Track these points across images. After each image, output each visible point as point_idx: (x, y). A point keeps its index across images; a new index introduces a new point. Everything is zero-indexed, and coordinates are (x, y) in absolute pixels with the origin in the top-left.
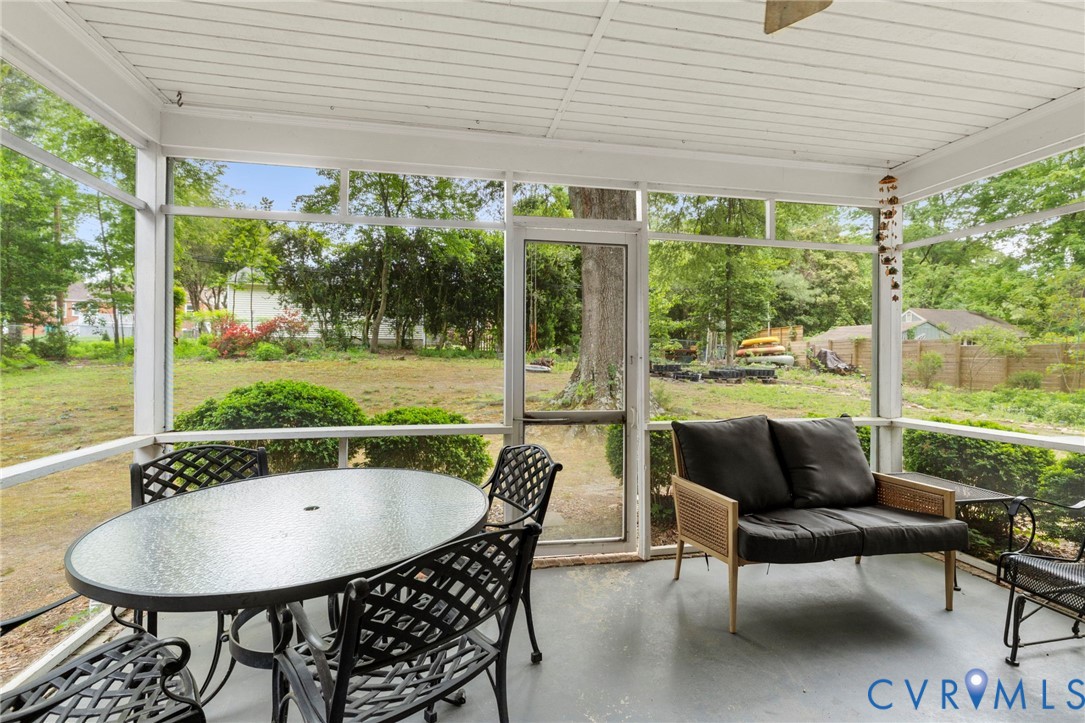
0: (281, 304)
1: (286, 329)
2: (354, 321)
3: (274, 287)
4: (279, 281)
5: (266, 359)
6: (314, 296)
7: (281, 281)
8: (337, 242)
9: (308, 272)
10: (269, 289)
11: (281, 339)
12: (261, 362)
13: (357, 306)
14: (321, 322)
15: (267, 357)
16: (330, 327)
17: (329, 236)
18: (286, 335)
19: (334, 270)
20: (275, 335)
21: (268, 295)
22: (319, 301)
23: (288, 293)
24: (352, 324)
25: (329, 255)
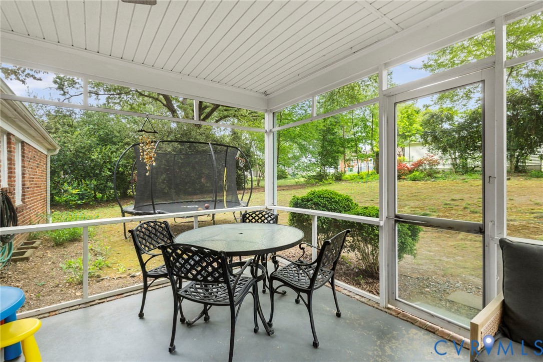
0: (429, 151)
1: (428, 164)
2: (476, 156)
3: (426, 142)
4: (428, 138)
5: (414, 180)
6: (448, 144)
7: (429, 139)
8: (462, 110)
9: (445, 132)
10: (423, 144)
11: (425, 169)
12: (411, 182)
13: (479, 147)
14: (452, 159)
15: (414, 179)
16: (458, 161)
17: (456, 109)
18: (428, 167)
19: (461, 128)
20: (421, 168)
21: (422, 147)
22: (451, 147)
23: (433, 144)
24: (474, 158)
25: (459, 119)
